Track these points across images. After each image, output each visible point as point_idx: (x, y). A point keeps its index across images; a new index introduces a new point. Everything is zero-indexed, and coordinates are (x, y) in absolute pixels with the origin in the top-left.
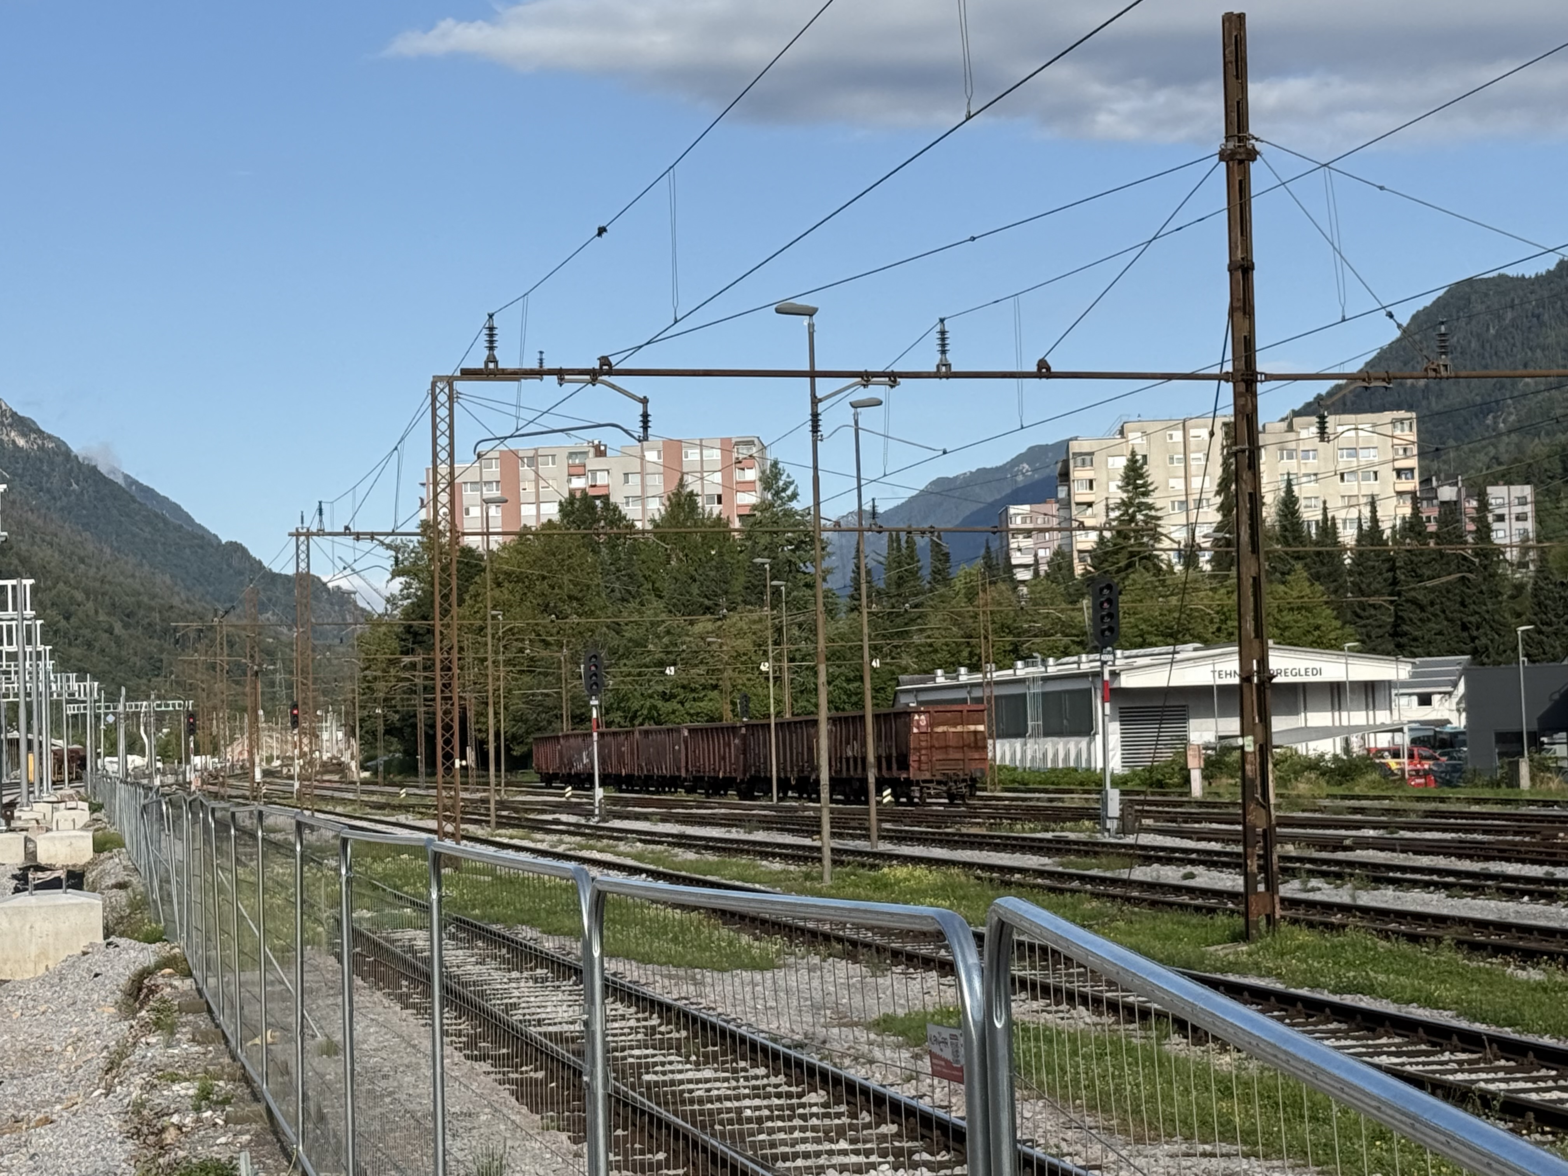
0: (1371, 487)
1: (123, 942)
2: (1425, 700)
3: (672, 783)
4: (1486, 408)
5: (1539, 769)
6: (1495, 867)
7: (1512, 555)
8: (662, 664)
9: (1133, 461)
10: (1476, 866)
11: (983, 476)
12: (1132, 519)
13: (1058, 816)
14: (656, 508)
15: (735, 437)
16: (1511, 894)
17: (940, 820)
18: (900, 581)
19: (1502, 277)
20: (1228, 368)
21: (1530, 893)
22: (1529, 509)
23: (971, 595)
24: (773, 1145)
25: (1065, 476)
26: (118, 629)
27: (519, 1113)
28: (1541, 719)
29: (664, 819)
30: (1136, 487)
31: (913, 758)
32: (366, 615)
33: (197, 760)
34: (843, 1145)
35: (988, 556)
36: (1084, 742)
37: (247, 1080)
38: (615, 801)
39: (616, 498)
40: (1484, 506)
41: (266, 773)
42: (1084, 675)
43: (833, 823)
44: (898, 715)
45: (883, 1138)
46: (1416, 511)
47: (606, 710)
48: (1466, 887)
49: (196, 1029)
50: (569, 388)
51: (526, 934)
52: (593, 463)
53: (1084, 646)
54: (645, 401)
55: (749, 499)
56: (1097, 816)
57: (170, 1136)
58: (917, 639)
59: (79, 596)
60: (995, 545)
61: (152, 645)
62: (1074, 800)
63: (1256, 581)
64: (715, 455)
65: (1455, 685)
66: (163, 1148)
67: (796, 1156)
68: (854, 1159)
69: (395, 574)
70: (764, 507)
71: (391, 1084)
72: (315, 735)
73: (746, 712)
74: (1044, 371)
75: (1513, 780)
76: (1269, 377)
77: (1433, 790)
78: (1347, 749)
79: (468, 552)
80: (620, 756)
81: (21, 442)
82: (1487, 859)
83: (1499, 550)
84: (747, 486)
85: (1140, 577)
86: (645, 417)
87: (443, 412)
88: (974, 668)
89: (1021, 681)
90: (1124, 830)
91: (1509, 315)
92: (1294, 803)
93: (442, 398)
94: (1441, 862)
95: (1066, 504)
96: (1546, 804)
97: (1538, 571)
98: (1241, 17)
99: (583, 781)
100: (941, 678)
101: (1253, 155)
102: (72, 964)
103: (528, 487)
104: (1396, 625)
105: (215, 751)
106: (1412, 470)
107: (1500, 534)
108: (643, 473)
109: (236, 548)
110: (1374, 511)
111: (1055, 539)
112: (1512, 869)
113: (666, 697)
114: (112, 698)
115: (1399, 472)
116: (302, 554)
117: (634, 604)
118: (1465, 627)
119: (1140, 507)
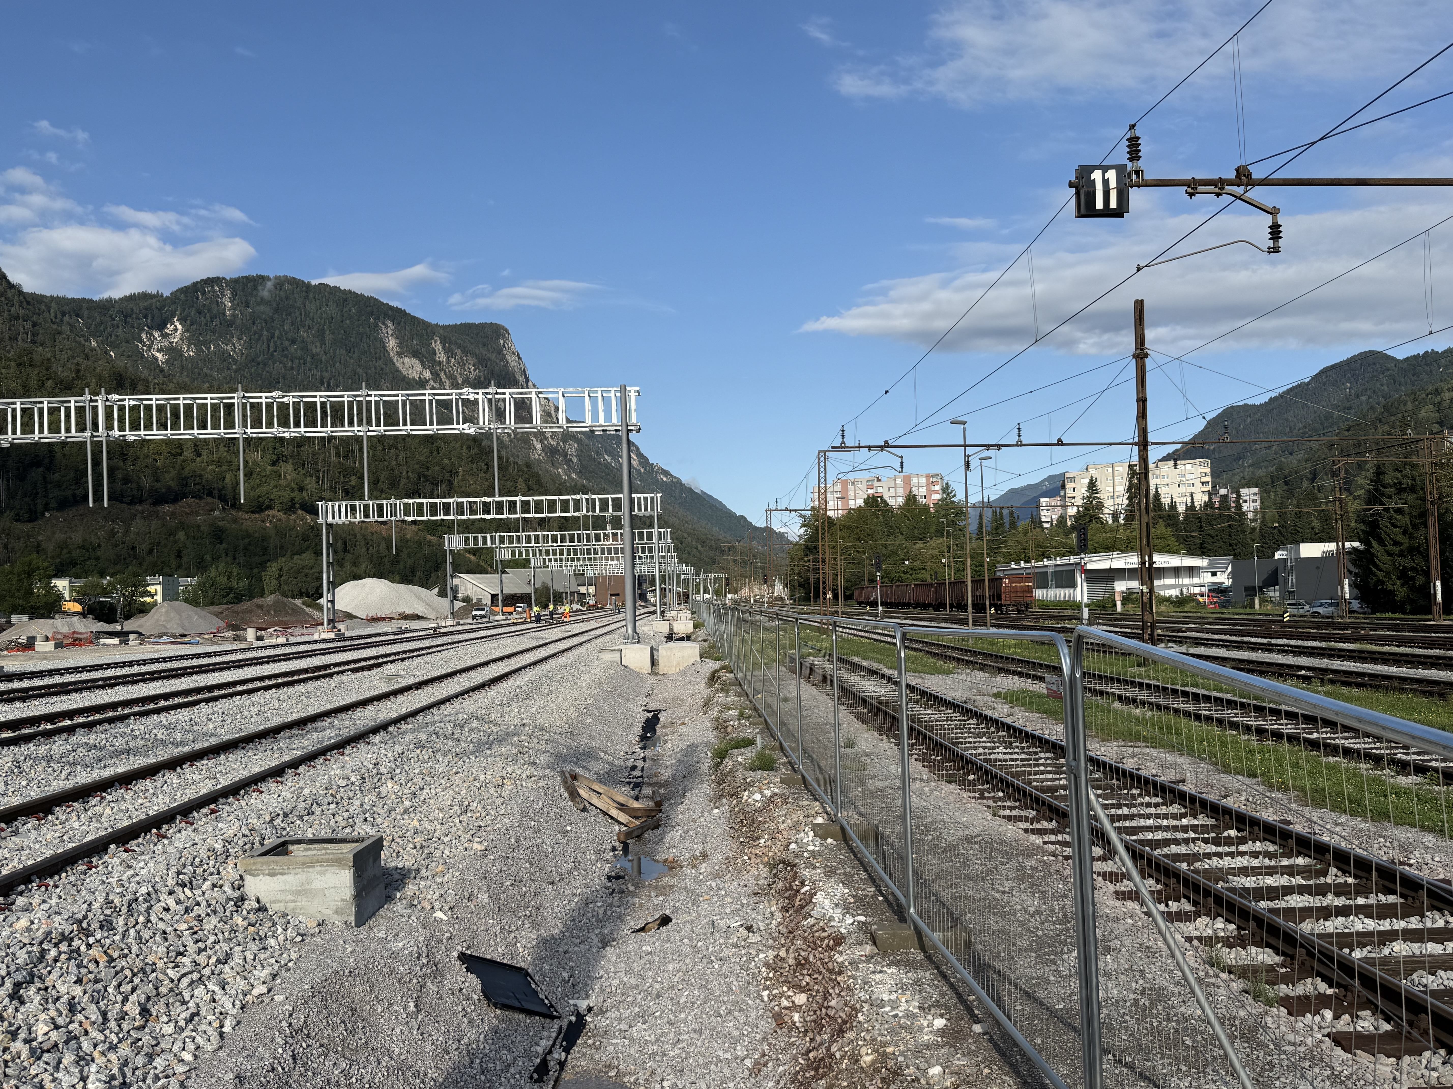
0: (1191, 489)
1: (707, 660)
2: (1214, 574)
3: (908, 605)
4: (1240, 457)
5: (1263, 601)
6: (1246, 639)
7: (1250, 515)
8: (904, 560)
9: (1091, 480)
10: (1238, 639)
11: (1030, 487)
12: (1091, 502)
13: (1063, 618)
14: (901, 501)
15: (932, 472)
16: (1253, 650)
17: (1015, 619)
18: (997, 528)
19: (1246, 405)
20: (1136, 440)
21: (1262, 649)
22: (1257, 498)
23: (1026, 533)
24: (957, 738)
25: (1063, 487)
26: (699, 547)
27: (858, 725)
28: (1264, 582)
29: (905, 619)
30: (1093, 490)
31: (1003, 596)
32: (790, 542)
33: (729, 596)
34: (984, 739)
35: (1032, 517)
36: (1072, 591)
37: (756, 709)
38: (885, 612)
39: (886, 497)
40: (1239, 496)
41: (755, 601)
42: (1072, 564)
43: (973, 621)
44: (997, 579)
45: (999, 737)
46: (1210, 498)
47: (882, 578)
48: (1234, 647)
49: (736, 692)
50: (872, 453)
51: (856, 660)
52: (876, 484)
53: (1072, 552)
54: (901, 457)
55: (937, 497)
56: (1079, 619)
57: (729, 729)
58: (1004, 550)
59: (686, 535)
60: (1035, 514)
61: (712, 553)
62: (1069, 613)
63: (1148, 524)
64: (923, 480)
65: (1227, 568)
66: (728, 734)
67: (966, 743)
68: (989, 744)
69: (803, 526)
70: (943, 500)
71: (810, 713)
72: (772, 586)
73: (936, 578)
74: (1060, 443)
75: (1252, 606)
76: (1153, 444)
77: (1218, 610)
78: (1182, 593)
79: (829, 518)
80: (888, 595)
81: (664, 478)
82: (1243, 636)
83: (1244, 514)
84: (936, 492)
85: (1094, 525)
86: (902, 463)
87: (822, 464)
88: (1026, 562)
89: (1046, 566)
90: (1090, 624)
91: (1249, 420)
92: (1159, 614)
93: (822, 459)
94: (1223, 637)
95: (1064, 498)
96: (1266, 615)
97: (1262, 522)
98: (1142, 301)
99: (874, 604)
100: (1013, 566)
101: (1147, 355)
102: (689, 668)
103: (851, 493)
104: (1201, 544)
105: (735, 592)
106: (1208, 482)
107: (1245, 507)
108: (895, 488)
109: (742, 518)
110: (1192, 499)
111: (1059, 511)
112: (1253, 640)
113: (905, 573)
114: (698, 573)
115: (1203, 483)
116: (769, 518)
117: (892, 537)
118: (1231, 545)
119: (1095, 498)
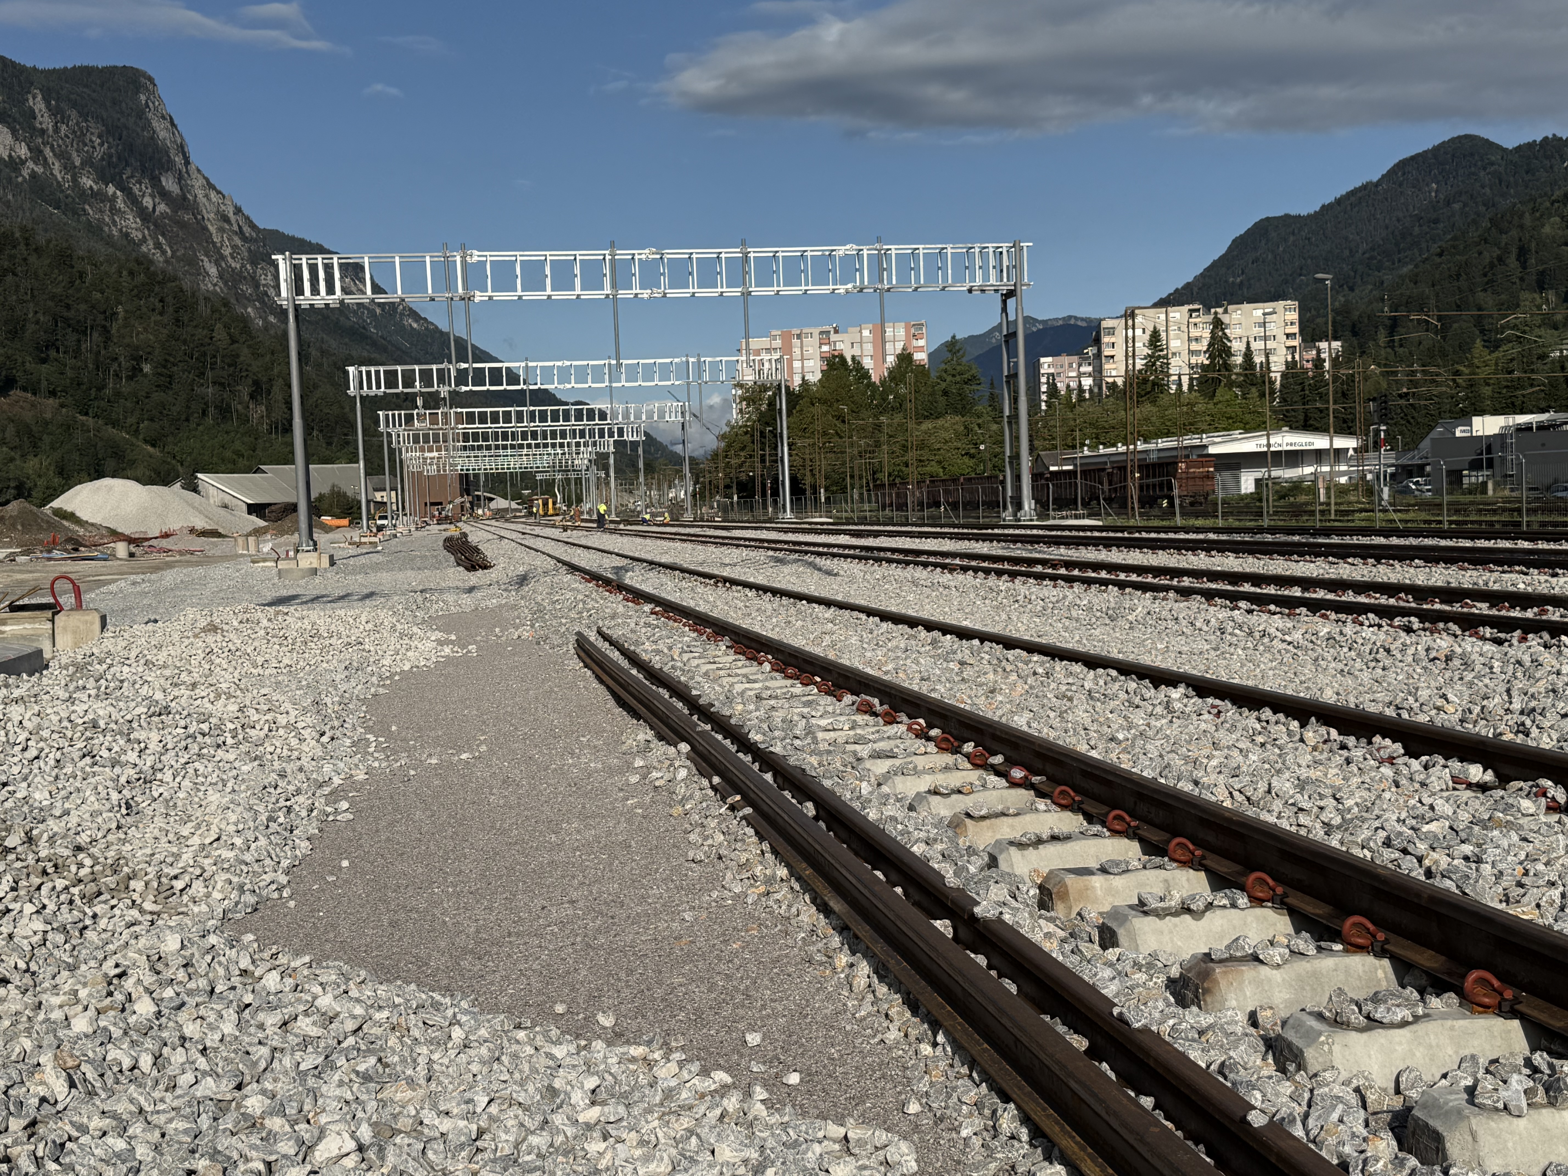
0: (1271, 344)
12: (1154, 364)
25: (1097, 341)
30: (1156, 346)
42: (1185, 447)
52: (833, 337)
64: (902, 332)
81: (415, 325)
84: (919, 349)
89: (1144, 451)
103: (797, 351)
106: (1295, 334)
115: (1288, 336)
119: (1159, 357)
